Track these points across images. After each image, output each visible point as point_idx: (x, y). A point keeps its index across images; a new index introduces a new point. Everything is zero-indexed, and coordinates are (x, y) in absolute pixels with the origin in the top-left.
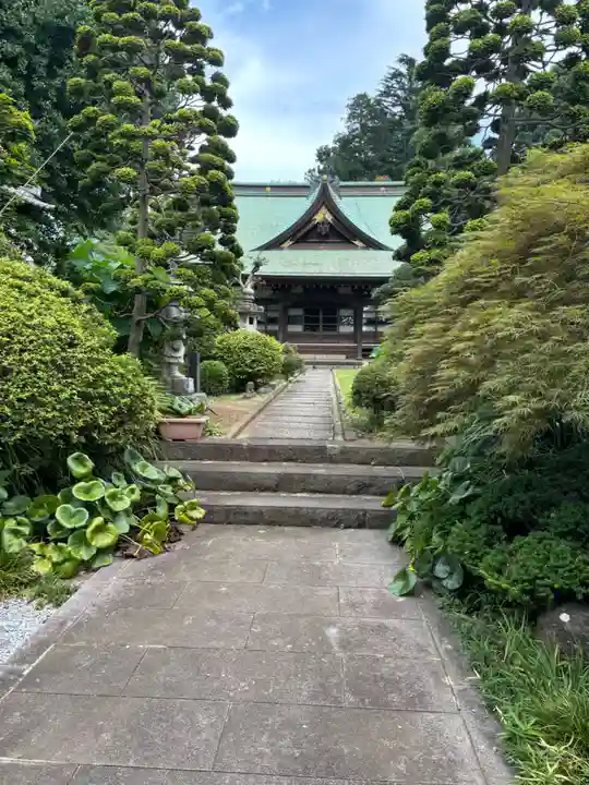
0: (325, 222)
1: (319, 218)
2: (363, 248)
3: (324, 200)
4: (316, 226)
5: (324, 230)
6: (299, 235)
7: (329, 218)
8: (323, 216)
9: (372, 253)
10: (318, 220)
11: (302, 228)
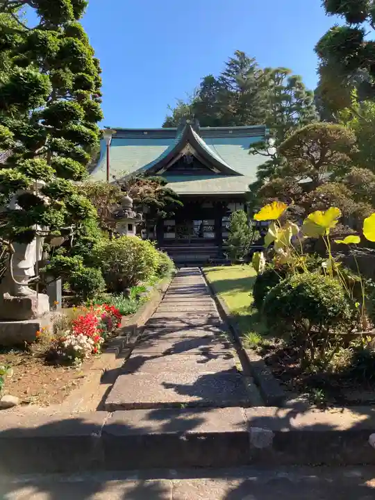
0: (189, 155)
3: (188, 138)
4: (182, 159)
5: (189, 161)
6: (171, 164)
7: (193, 152)
8: (187, 150)
10: (184, 154)
11: (173, 158)
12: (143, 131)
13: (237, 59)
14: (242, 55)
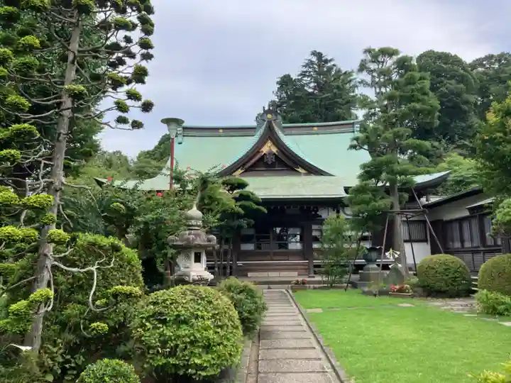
0: (271, 153)
1: (265, 150)
2: (305, 174)
3: (270, 135)
4: (262, 158)
5: (270, 160)
6: (249, 164)
7: (274, 150)
8: (268, 148)
9: (313, 178)
10: (264, 152)
11: (251, 159)
12: (217, 129)
13: (314, 59)
14: (319, 55)
